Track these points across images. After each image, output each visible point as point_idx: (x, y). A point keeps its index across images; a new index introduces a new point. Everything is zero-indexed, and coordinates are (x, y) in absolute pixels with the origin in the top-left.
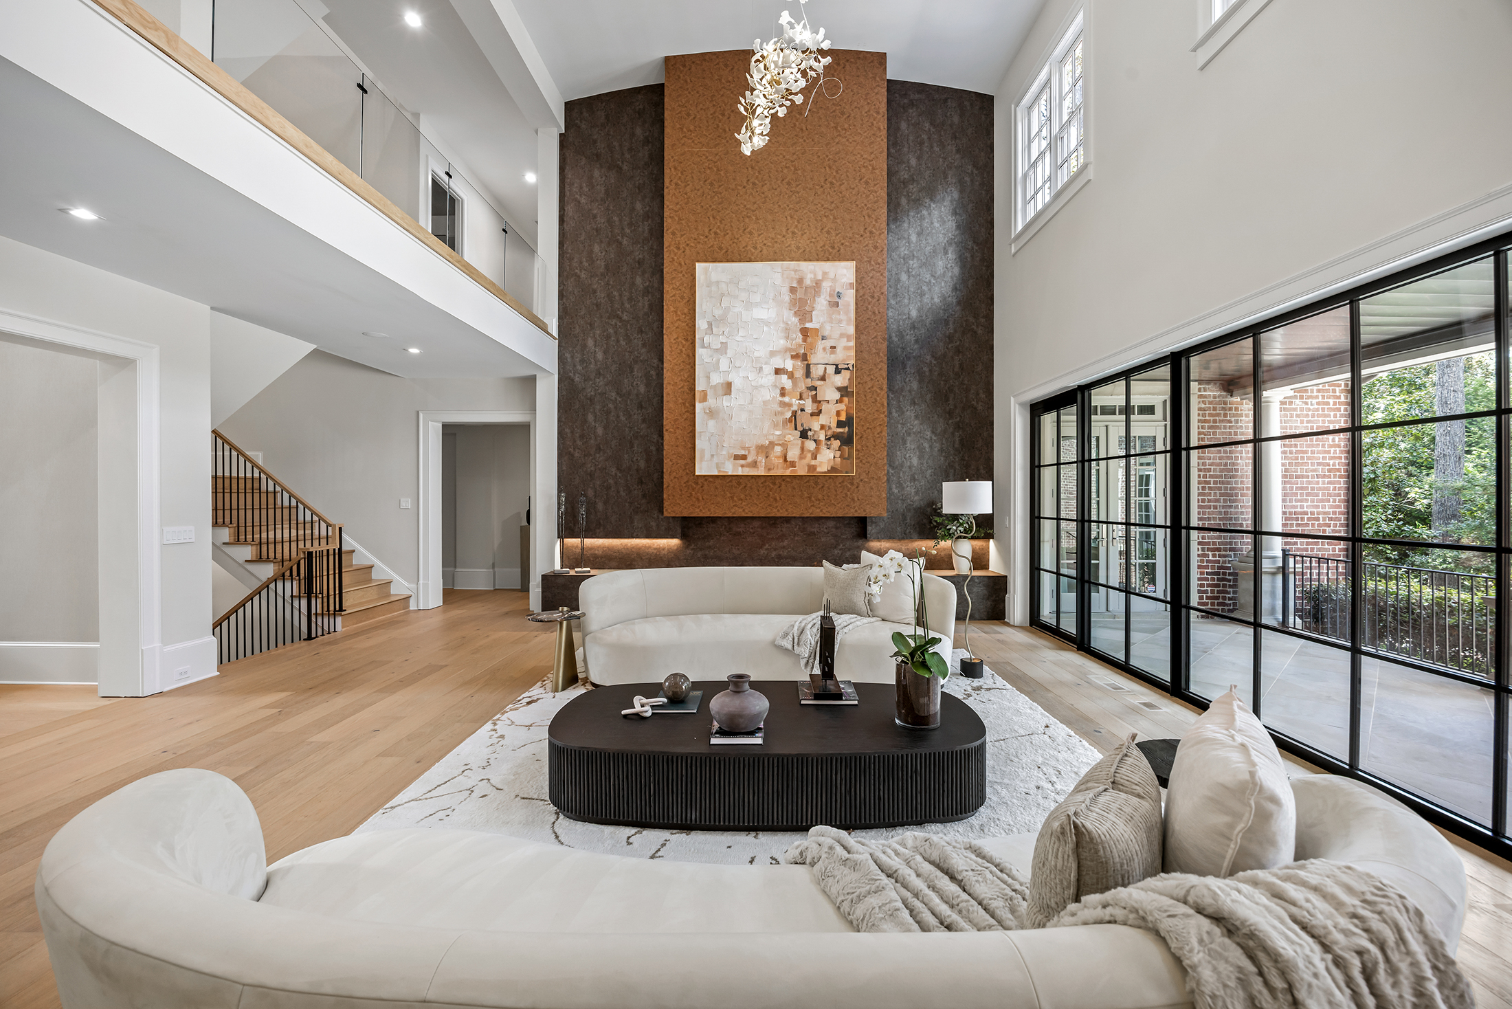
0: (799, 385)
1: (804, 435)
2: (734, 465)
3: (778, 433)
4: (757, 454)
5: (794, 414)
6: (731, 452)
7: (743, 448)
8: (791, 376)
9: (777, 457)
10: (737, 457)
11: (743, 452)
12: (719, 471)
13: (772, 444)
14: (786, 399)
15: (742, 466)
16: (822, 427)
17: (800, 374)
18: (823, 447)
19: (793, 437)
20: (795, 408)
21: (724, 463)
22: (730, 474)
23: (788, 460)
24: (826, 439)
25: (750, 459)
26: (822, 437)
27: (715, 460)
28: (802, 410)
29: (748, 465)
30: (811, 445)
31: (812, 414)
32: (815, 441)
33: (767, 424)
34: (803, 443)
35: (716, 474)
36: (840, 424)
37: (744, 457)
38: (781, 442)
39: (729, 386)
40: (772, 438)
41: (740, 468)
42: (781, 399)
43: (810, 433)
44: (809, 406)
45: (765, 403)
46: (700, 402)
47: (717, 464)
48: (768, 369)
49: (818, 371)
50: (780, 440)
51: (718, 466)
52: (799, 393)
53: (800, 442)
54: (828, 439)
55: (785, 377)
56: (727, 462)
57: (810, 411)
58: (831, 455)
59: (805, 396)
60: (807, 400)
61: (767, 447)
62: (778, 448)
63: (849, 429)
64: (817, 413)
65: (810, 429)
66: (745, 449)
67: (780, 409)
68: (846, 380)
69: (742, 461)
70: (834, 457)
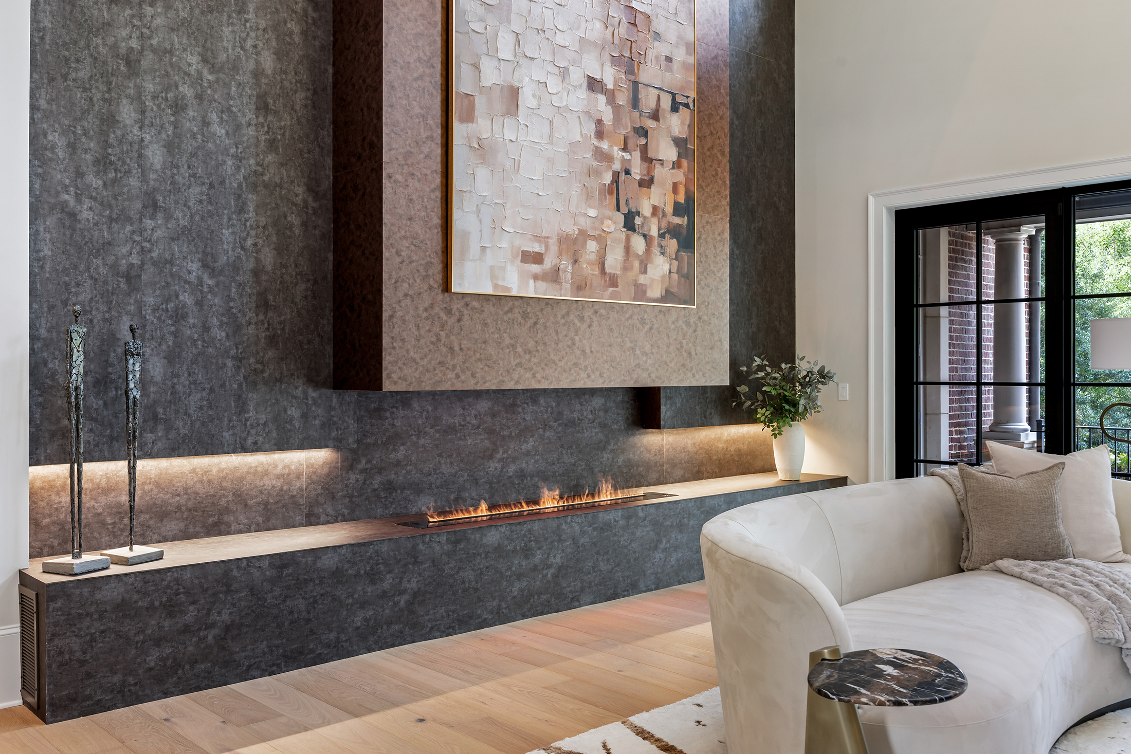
0: (623, 120)
1: (630, 221)
2: (523, 276)
3: (592, 213)
4: (560, 254)
5: (616, 177)
6: (517, 243)
7: (537, 238)
8: (611, 97)
9: (590, 263)
10: (526, 257)
11: (537, 248)
12: (496, 286)
13: (584, 235)
14: (605, 145)
15: (536, 277)
16: (654, 211)
17: (622, 99)
18: (656, 250)
19: (614, 224)
20: (617, 166)
21: (503, 269)
22: (514, 293)
23: (608, 270)
24: (659, 236)
25: (549, 262)
26: (654, 232)
27: (489, 260)
28: (628, 172)
29: (544, 276)
30: (639, 244)
31: (641, 183)
32: (645, 236)
33: (576, 190)
34: (628, 239)
35: (489, 291)
36: (678, 210)
37: (537, 258)
38: (596, 233)
39: (514, 93)
40: (583, 223)
41: (531, 282)
42: (595, 142)
43: (638, 221)
45: (573, 146)
46: (461, 121)
47: (492, 268)
48: (577, 77)
49: (648, 100)
50: (595, 229)
51: (493, 274)
52: (622, 138)
53: (623, 236)
54: (662, 236)
55: (602, 99)
56: (509, 267)
57: (638, 177)
58: (666, 268)
59: (631, 145)
60: (633, 153)
61: (575, 241)
62: (592, 246)
63: (689, 220)
64: (647, 183)
65: (638, 213)
66: (540, 242)
67: (595, 163)
68: (686, 128)
69: (535, 268)
70: (670, 272)
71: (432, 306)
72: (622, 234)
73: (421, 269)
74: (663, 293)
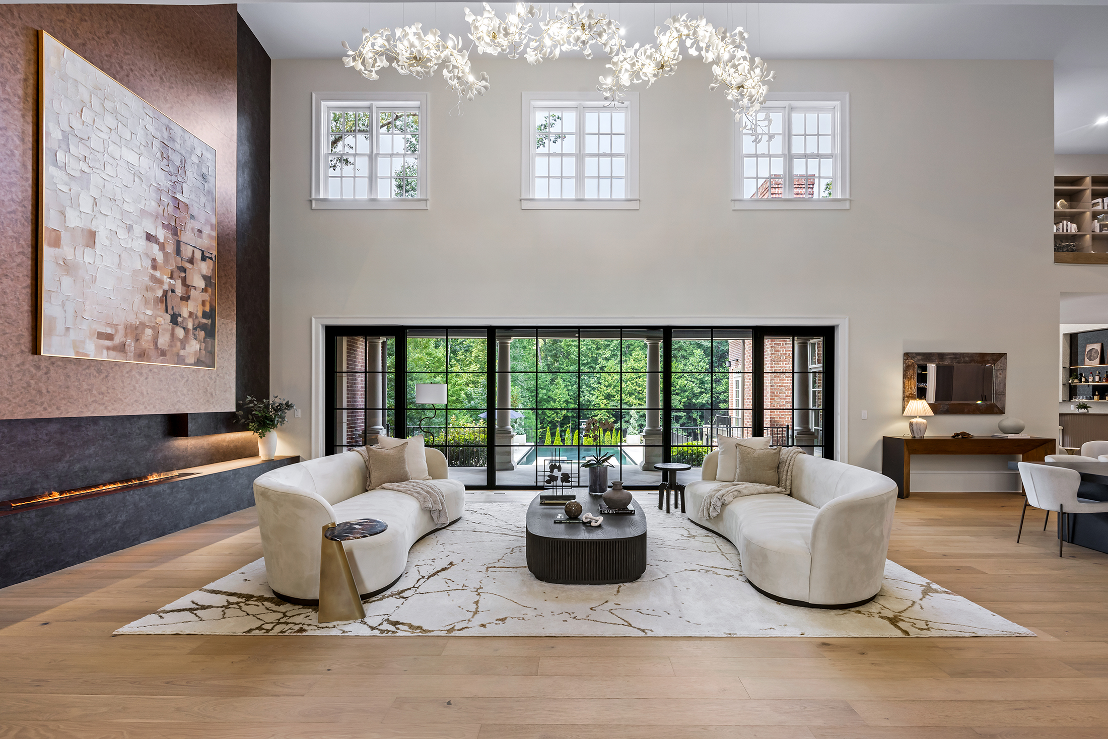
0: (170, 261)
1: (174, 319)
2: (98, 347)
3: (149, 312)
4: (126, 335)
5: (165, 293)
6: (93, 327)
7: (108, 324)
8: (162, 247)
9: (147, 341)
10: (101, 336)
11: (109, 330)
12: (77, 353)
13: (143, 325)
14: (158, 274)
15: (108, 348)
16: (191, 314)
17: (170, 248)
18: (191, 336)
19: (164, 320)
20: (166, 287)
21: (84, 342)
22: (90, 357)
23: (159, 346)
24: (194, 329)
25: (117, 340)
26: (190, 326)
27: (72, 335)
28: (173, 291)
29: (114, 348)
30: (180, 332)
31: (182, 298)
32: (184, 328)
33: (138, 299)
34: (173, 330)
36: (205, 315)
37: (110, 337)
38: (152, 325)
39: (92, 234)
40: (142, 317)
41: (105, 351)
42: (152, 271)
43: (180, 319)
44: (179, 290)
45: (135, 272)
46: (50, 245)
47: (74, 342)
48: (139, 231)
49: (187, 252)
50: (151, 322)
51: (75, 345)
52: (169, 271)
53: (170, 327)
54: (195, 329)
55: (156, 247)
56: (87, 341)
57: (180, 295)
58: (198, 347)
59: (175, 275)
60: (177, 281)
61: (137, 328)
62: (149, 332)
63: (212, 321)
64: (186, 298)
65: (180, 315)
66: (111, 327)
67: (151, 284)
68: (211, 271)
69: (108, 343)
70: (200, 349)
71: (23, 363)
72: (170, 326)
73: (14, 339)
74: (196, 360)
